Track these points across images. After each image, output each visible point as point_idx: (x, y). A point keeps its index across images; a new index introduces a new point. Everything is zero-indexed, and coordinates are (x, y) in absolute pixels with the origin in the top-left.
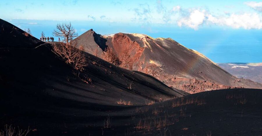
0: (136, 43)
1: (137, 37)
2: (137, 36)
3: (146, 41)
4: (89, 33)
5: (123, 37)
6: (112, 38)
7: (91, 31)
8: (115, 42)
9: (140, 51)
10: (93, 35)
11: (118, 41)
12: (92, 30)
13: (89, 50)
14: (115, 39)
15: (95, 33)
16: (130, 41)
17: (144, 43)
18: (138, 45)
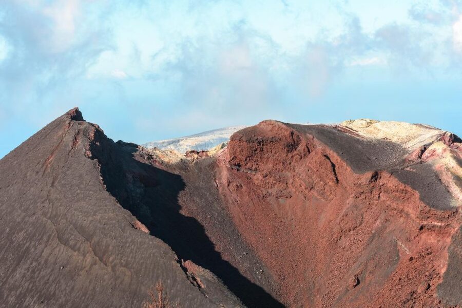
0: (388, 181)
1: (380, 142)
2: (380, 136)
3: (453, 164)
4: (61, 139)
5: (292, 146)
6: (213, 164)
7: (76, 125)
8: (239, 187)
9: (430, 239)
10: (93, 147)
11: (257, 177)
12: (76, 116)
13: (76, 257)
14: (236, 165)
15: (99, 133)
16: (347, 173)
17: (447, 179)
18: (404, 196)
